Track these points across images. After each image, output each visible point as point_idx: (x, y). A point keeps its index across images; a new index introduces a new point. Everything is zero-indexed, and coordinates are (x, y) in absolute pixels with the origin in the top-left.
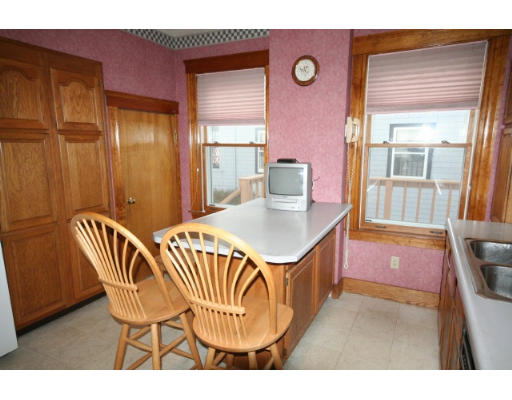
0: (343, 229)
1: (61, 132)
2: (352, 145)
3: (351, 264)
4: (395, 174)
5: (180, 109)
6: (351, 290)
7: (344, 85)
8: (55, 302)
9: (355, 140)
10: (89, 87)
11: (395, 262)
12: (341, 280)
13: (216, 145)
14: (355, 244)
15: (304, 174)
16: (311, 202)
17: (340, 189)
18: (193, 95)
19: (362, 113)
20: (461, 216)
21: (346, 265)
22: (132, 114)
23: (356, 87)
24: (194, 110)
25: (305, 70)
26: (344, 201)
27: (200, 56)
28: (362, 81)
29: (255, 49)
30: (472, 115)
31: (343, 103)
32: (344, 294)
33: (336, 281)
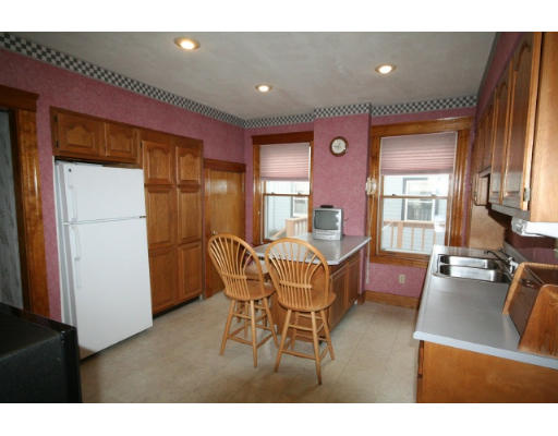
0: (365, 255)
1: (179, 186)
2: (371, 196)
3: (371, 281)
4: (408, 218)
5: (247, 169)
6: (371, 299)
7: (365, 157)
8: (168, 301)
9: (373, 193)
10: (195, 157)
11: (402, 279)
12: (364, 292)
13: (273, 194)
14: (374, 265)
15: (339, 216)
16: (343, 236)
17: (363, 226)
18: (258, 160)
19: (377, 175)
20: (446, 244)
21: (367, 281)
22: (218, 173)
23: (373, 158)
24: (258, 170)
25: (339, 146)
26: (366, 235)
27: (263, 133)
28: (378, 153)
29: (303, 130)
30: (450, 178)
31: (365, 168)
32: (366, 302)
33: (360, 292)
